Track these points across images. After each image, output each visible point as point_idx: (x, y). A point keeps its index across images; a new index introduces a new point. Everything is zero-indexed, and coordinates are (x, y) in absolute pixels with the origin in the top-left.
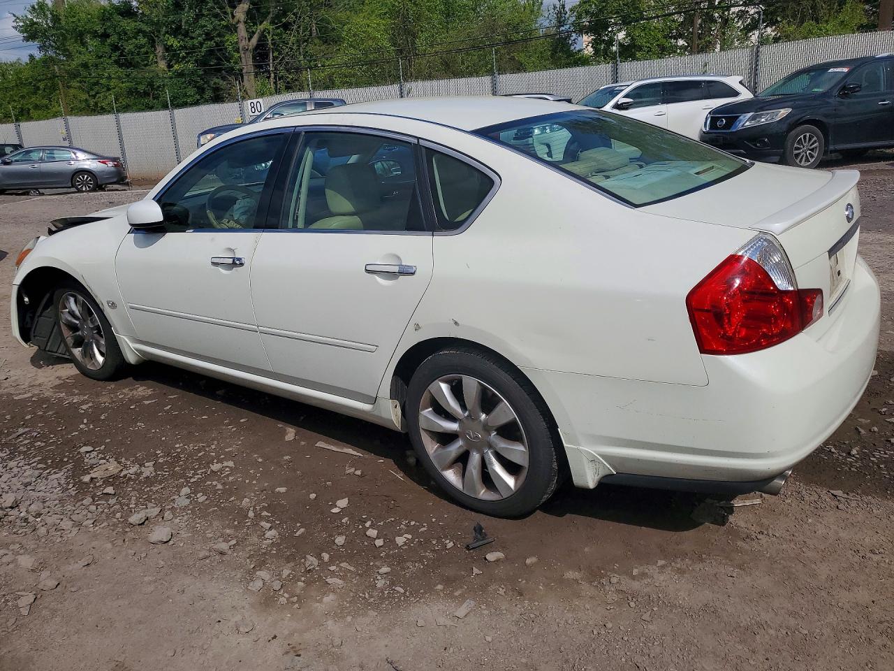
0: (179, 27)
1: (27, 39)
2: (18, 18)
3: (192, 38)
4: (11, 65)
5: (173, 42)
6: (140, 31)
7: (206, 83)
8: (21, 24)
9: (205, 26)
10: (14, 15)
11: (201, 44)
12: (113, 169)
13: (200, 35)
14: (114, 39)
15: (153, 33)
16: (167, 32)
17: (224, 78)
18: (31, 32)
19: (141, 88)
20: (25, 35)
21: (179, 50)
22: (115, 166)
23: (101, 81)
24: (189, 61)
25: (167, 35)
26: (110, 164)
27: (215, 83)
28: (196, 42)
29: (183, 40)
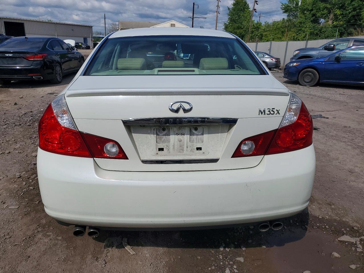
0: (343, 6)
1: (284, 12)
2: (283, 4)
3: (347, 10)
4: (277, 22)
5: (338, 12)
6: (326, 8)
7: (346, 30)
8: (284, 6)
9: (354, 5)
10: (282, 4)
11: (350, 13)
12: (275, 62)
13: (350, 9)
14: (314, 12)
15: (331, 9)
16: (337, 8)
17: (355, 29)
18: (286, 10)
19: (316, 32)
20: (284, 11)
21: (339, 15)
22: (276, 61)
23: (302, 29)
24: (342, 21)
25: (336, 9)
26: (274, 60)
27: (351, 31)
28: (347, 12)
29: (342, 11)
